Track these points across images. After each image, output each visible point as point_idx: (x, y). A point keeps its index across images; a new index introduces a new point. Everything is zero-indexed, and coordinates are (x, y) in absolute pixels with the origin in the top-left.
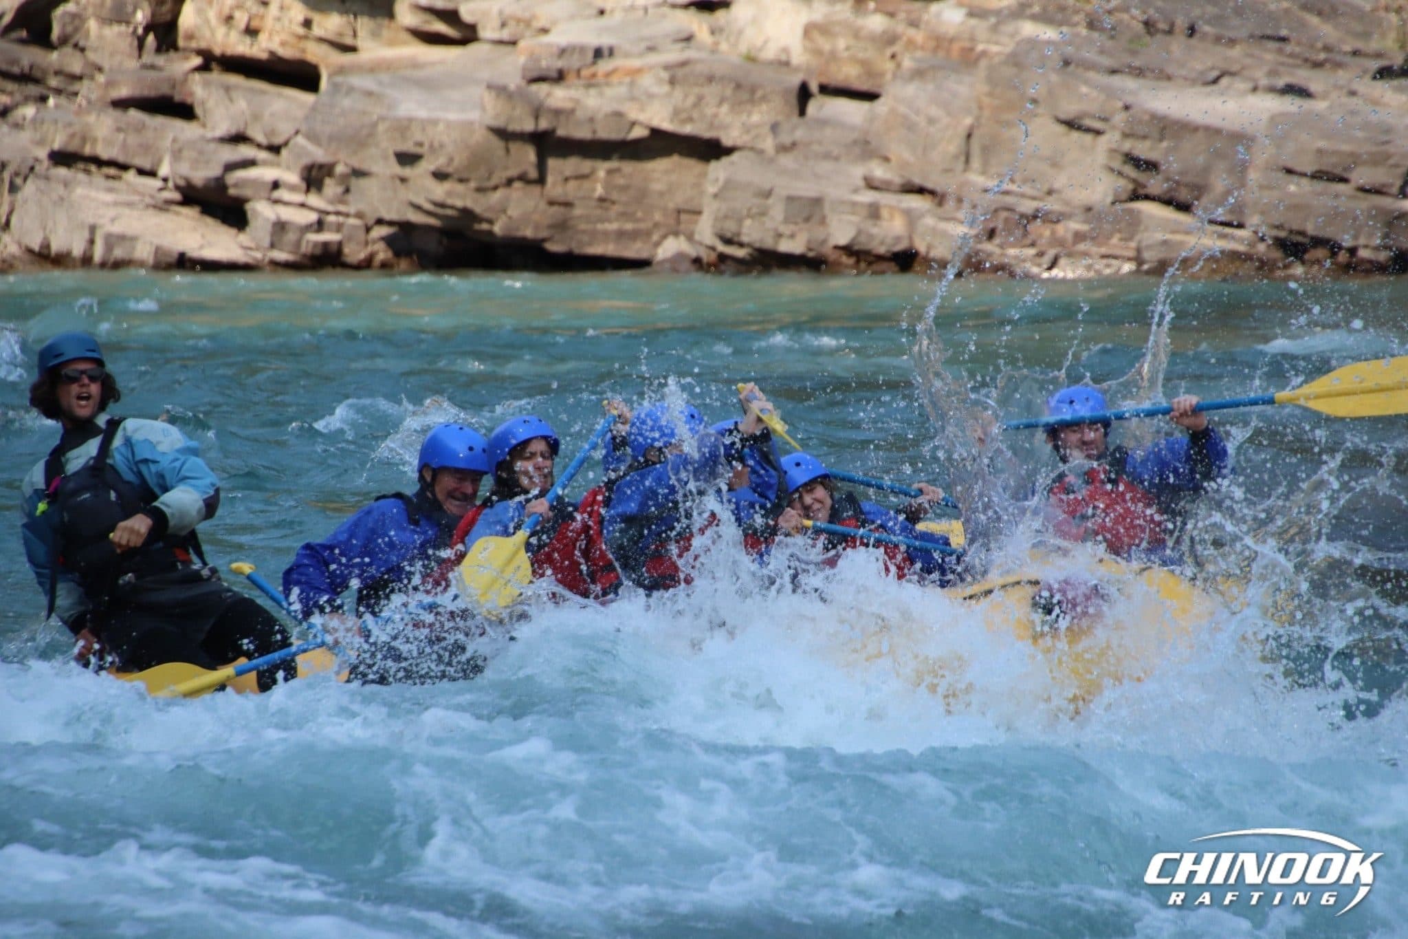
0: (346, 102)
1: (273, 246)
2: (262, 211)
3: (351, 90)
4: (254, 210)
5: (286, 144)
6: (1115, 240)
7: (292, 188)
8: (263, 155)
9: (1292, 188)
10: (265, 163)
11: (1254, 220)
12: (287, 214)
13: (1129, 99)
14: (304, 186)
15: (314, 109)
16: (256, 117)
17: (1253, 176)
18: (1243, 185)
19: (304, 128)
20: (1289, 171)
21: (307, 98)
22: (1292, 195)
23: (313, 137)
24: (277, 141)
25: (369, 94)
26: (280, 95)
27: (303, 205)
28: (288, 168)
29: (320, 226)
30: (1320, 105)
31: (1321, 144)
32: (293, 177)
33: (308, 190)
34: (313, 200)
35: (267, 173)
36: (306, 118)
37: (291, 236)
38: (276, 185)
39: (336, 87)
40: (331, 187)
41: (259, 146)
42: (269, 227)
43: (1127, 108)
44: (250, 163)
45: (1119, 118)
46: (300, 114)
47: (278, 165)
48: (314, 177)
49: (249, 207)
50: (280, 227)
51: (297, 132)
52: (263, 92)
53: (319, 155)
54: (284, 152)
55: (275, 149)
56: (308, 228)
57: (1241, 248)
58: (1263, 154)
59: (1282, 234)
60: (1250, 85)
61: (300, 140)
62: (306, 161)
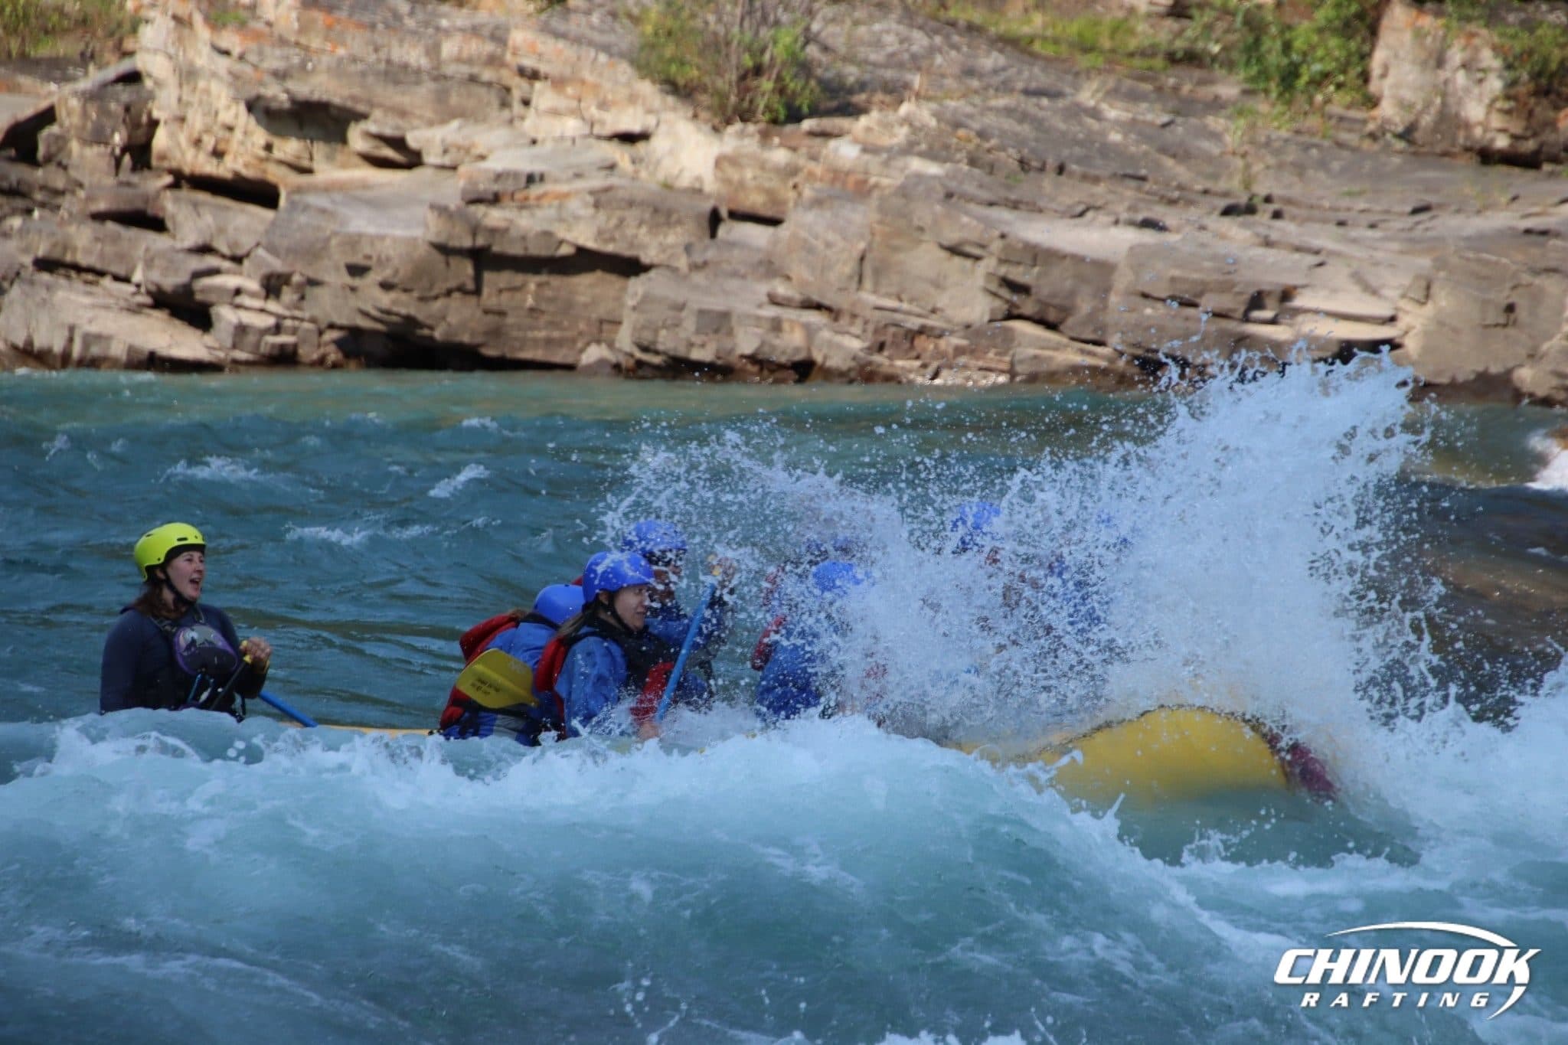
0: (303, 219)
1: (234, 346)
2: (226, 316)
3: (306, 208)
4: (218, 315)
5: (248, 255)
6: (991, 355)
7: (253, 295)
8: (226, 265)
9: (1148, 311)
10: (228, 272)
11: (1115, 340)
12: (247, 318)
13: (1006, 229)
14: (263, 293)
15: (273, 223)
16: (221, 230)
17: (1114, 299)
18: (1105, 308)
19: (264, 241)
20: (1145, 296)
21: (268, 214)
22: (1149, 317)
23: (272, 249)
24: (240, 252)
25: (323, 211)
26: (242, 211)
27: (262, 310)
28: (249, 276)
29: (277, 329)
30: (1172, 238)
31: (1176, 273)
32: (253, 285)
33: (267, 297)
34: (272, 306)
35: (230, 281)
36: (267, 232)
37: (251, 338)
38: (238, 292)
39: (293, 205)
40: (288, 295)
41: (224, 257)
42: (231, 330)
43: (1003, 236)
44: (215, 272)
45: (996, 246)
46: (261, 228)
47: (240, 274)
48: (273, 286)
49: (214, 311)
50: (242, 329)
51: (258, 245)
52: (227, 208)
53: (278, 265)
54: (246, 262)
55: (238, 260)
56: (266, 331)
57: (1103, 364)
58: (1122, 280)
59: (1139, 352)
60: (1112, 219)
61: (261, 252)
62: (265, 271)
